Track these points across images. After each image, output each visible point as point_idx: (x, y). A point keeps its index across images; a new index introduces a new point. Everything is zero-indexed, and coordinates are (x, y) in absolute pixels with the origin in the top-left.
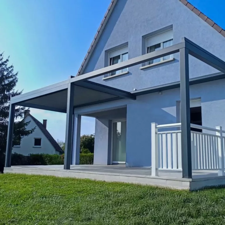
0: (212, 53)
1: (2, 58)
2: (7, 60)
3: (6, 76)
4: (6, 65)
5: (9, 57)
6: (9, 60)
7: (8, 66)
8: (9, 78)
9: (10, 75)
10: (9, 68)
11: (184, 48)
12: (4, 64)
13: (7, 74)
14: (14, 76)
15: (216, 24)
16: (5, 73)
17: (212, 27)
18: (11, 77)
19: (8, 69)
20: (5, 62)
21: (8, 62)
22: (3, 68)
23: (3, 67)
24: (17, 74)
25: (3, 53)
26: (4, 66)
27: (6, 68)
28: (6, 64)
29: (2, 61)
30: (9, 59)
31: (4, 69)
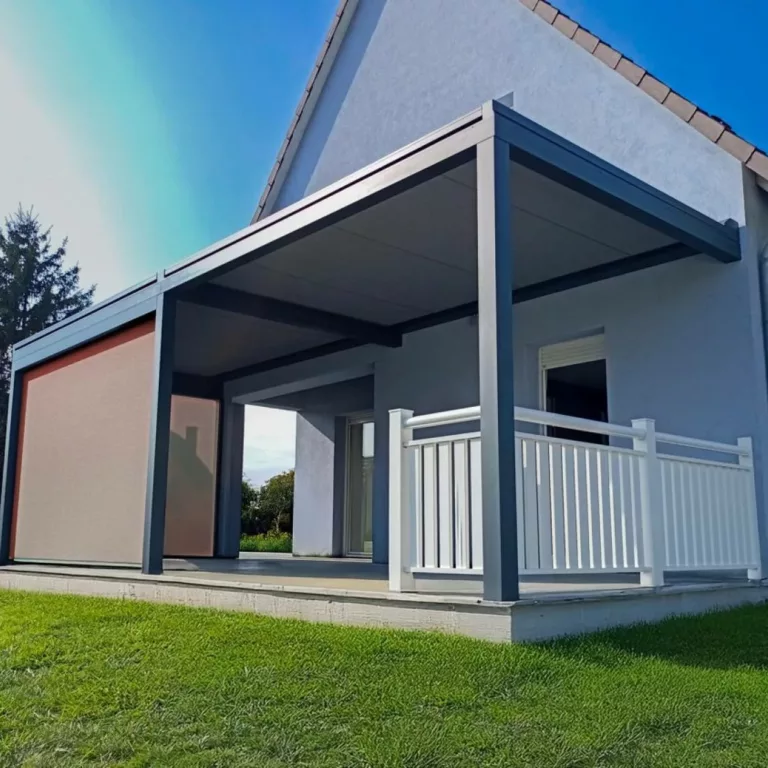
0: (638, 177)
1: (47, 246)
2: (62, 251)
3: (57, 297)
4: (58, 266)
5: (65, 241)
6: (67, 252)
7: (64, 270)
8: (68, 305)
9: (68, 296)
10: (68, 274)
11: (492, 140)
12: (52, 264)
13: (60, 293)
14: (83, 297)
15: (651, 75)
16: (55, 290)
17: (638, 85)
18: (74, 300)
19: (63, 278)
20: (56, 257)
21: (63, 257)
22: (49, 276)
23: (50, 273)
24: (91, 292)
25: (48, 232)
26: (52, 270)
27: (59, 274)
28: (58, 262)
29: (46, 255)
30: (67, 248)
31: (53, 279)
